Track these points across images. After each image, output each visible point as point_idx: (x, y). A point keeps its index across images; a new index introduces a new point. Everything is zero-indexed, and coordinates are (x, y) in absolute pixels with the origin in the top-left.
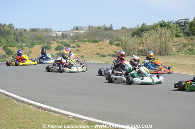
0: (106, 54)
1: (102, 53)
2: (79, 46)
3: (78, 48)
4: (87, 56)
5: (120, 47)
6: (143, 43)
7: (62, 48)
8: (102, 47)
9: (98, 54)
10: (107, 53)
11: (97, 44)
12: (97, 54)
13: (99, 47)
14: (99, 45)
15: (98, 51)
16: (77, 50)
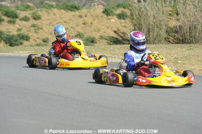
0: (96, 35)
2: (37, 18)
3: (35, 22)
5: (128, 20)
6: (178, 14)
8: (89, 20)
10: (99, 35)
11: (77, 13)
13: (81, 21)
14: (81, 17)
16: (33, 26)
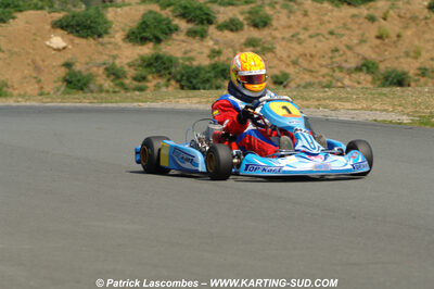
1: (391, 61)
4: (307, 78)
7: (170, 30)
9: (367, 67)
12: (358, 69)
15: (367, 51)
